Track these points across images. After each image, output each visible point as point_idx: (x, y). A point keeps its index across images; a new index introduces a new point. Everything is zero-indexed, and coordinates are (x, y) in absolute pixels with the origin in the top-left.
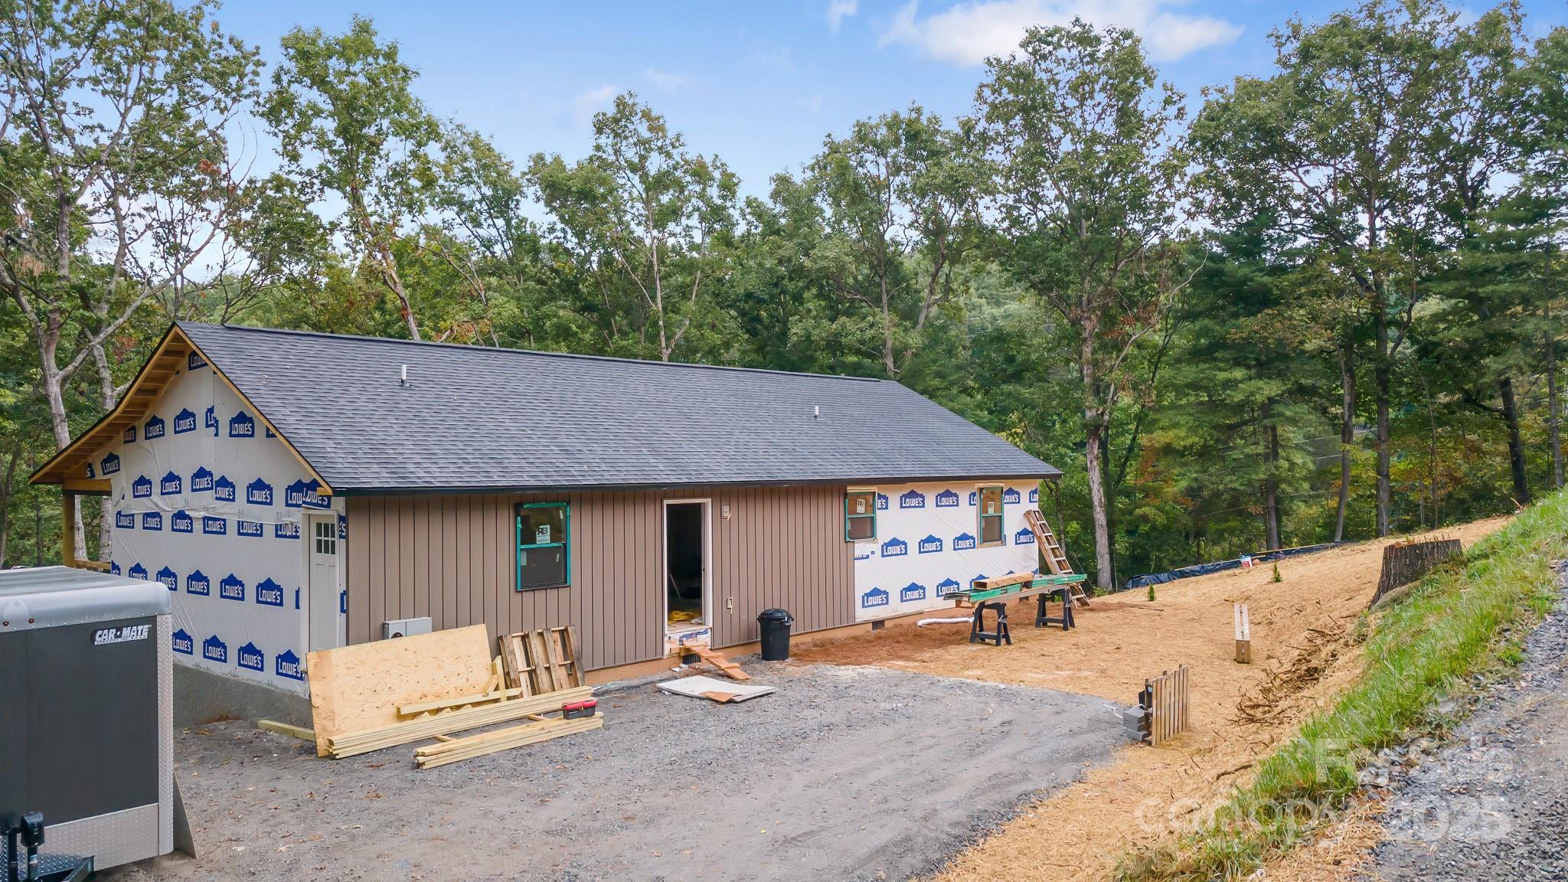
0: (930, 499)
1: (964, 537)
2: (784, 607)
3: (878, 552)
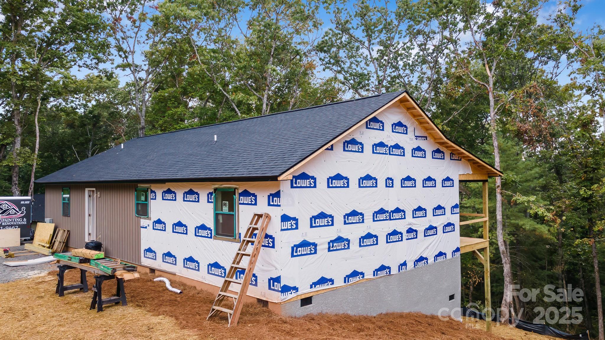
0: (180, 196)
1: (203, 227)
2: (100, 241)
3: (151, 226)
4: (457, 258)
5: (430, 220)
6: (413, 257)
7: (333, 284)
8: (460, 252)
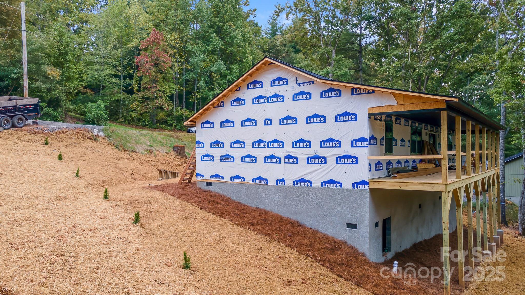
4: (362, 191)
5: (316, 151)
6: (291, 177)
7: (223, 179)
8: (367, 186)
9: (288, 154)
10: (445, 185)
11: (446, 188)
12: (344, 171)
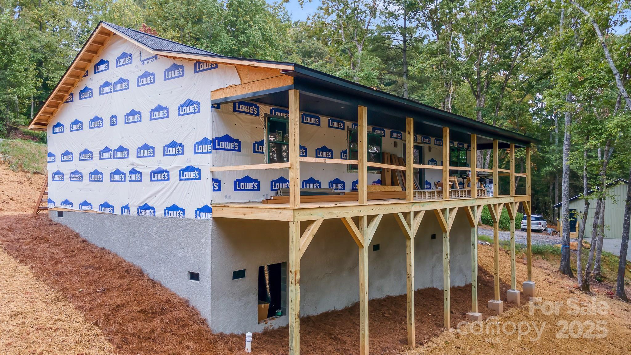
4: (205, 222)
5: (159, 161)
6: (135, 202)
7: (72, 206)
8: (211, 214)
9: (132, 167)
10: (292, 211)
11: (294, 216)
12: (186, 192)
